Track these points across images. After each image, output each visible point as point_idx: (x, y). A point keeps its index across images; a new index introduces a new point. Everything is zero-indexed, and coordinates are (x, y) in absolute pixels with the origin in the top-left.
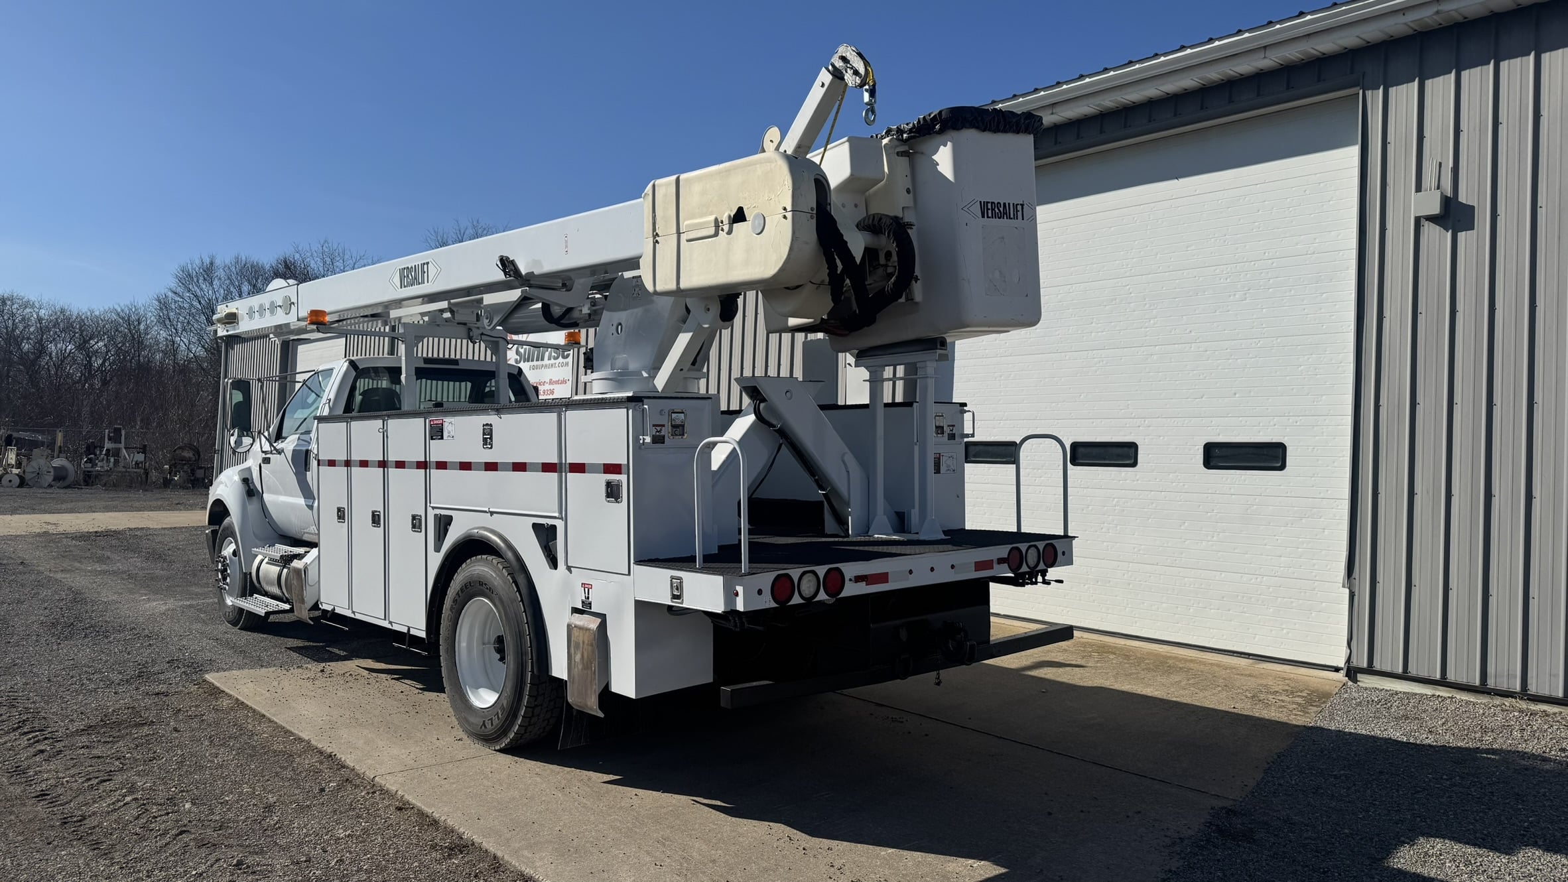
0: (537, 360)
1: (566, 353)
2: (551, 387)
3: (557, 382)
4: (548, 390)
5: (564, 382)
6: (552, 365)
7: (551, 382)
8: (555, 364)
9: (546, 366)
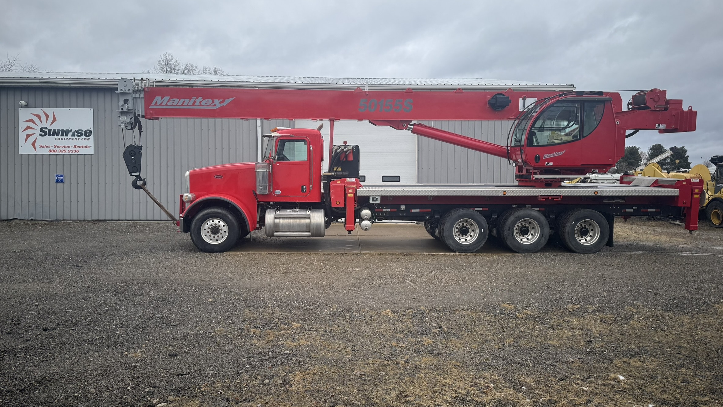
0: (62, 135)
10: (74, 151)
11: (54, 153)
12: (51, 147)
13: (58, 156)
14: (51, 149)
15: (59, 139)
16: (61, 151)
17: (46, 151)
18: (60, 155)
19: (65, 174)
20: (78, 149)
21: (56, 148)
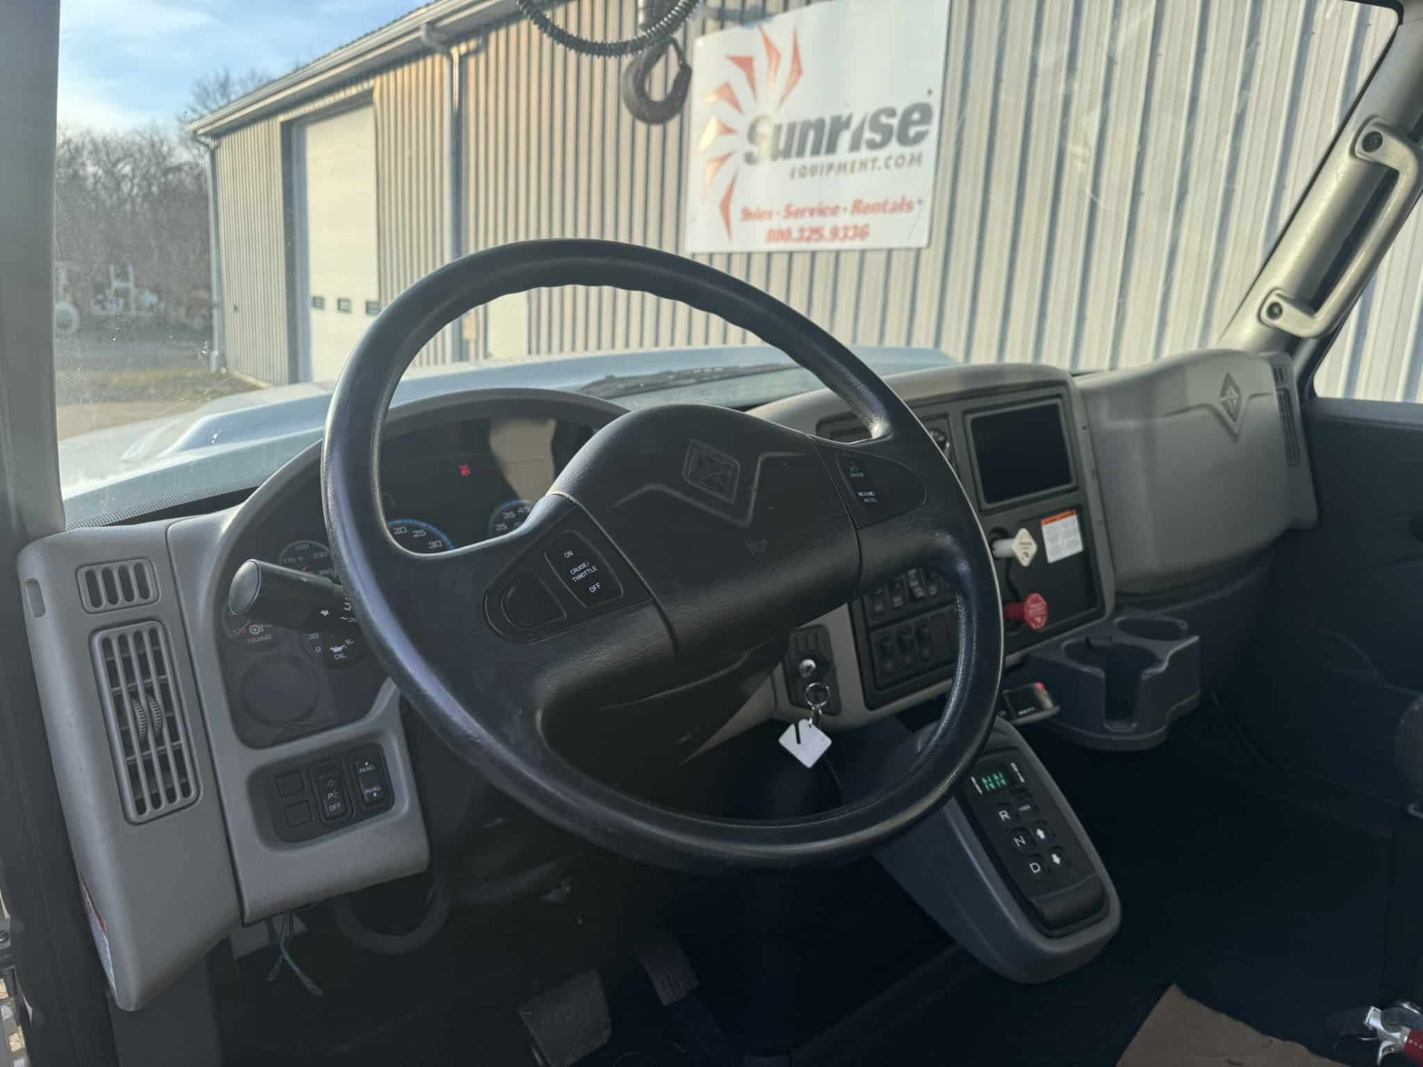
0: (816, 151)
1: (912, 131)
2: (861, 220)
3: (881, 207)
4: (846, 228)
5: (904, 206)
6: (863, 165)
7: (858, 207)
8: (874, 160)
9: (842, 167)
10: (851, 233)
14: (775, 223)
15: (803, 171)
20: (868, 219)
21: (791, 223)
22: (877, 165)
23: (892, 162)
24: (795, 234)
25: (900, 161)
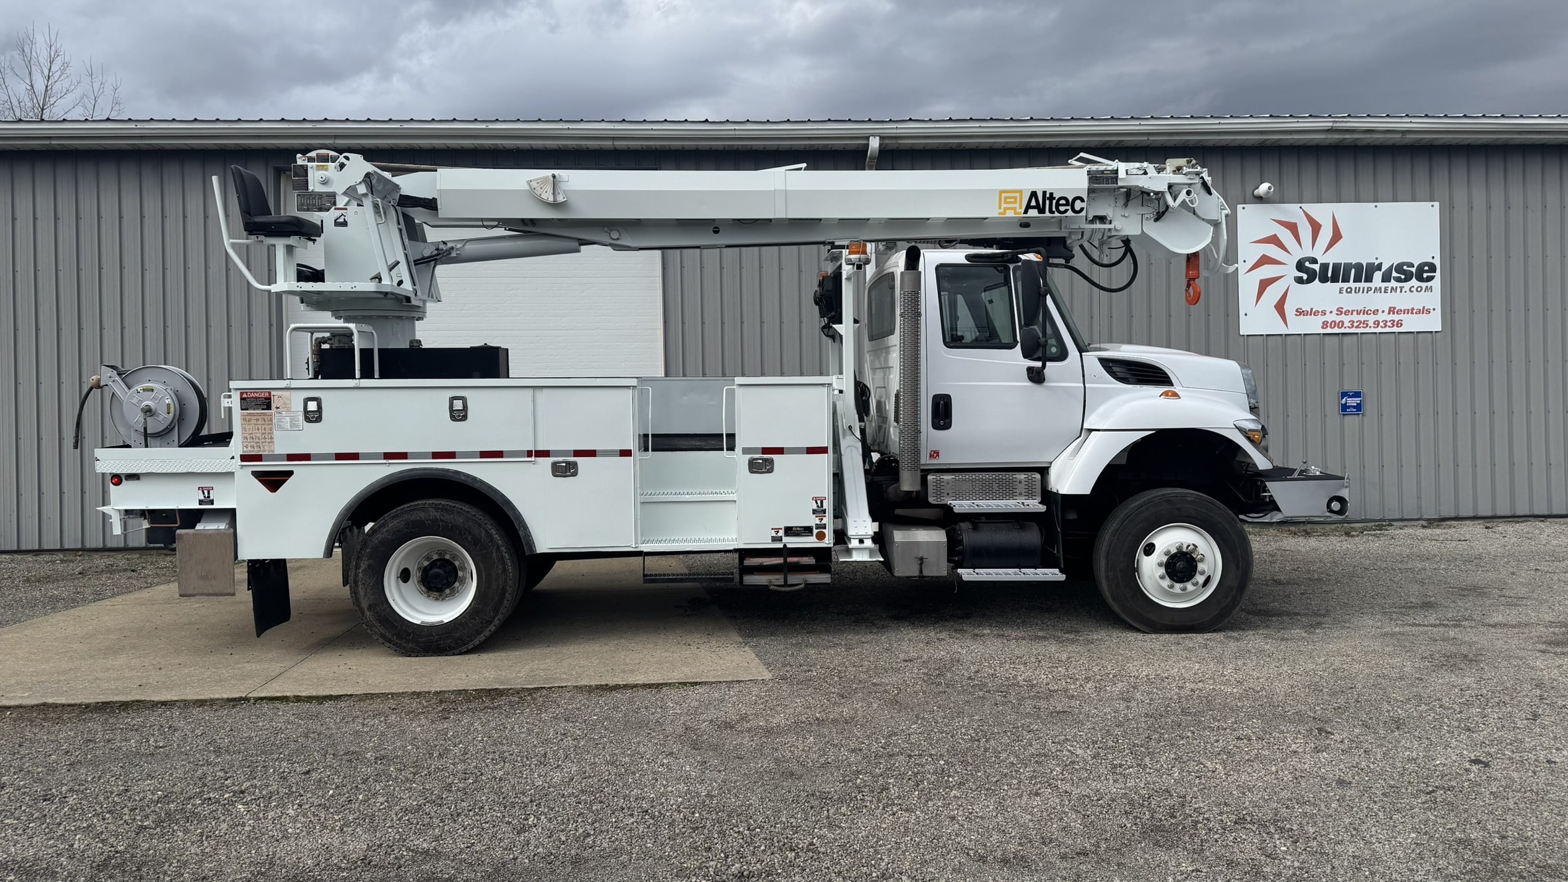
0: (1357, 280)
2: (1396, 317)
3: (1409, 311)
4: (1385, 321)
5: (1424, 311)
7: (1392, 310)
10: (1389, 324)
11: (1336, 330)
12: (1328, 312)
13: (1346, 339)
14: (1329, 318)
15: (1349, 290)
16: (1356, 324)
17: (1313, 326)
18: (1349, 337)
19: (1365, 390)
20: (1401, 317)
21: (1343, 317)
22: (1404, 290)
23: (1412, 289)
24: (1347, 324)
25: (1419, 289)
